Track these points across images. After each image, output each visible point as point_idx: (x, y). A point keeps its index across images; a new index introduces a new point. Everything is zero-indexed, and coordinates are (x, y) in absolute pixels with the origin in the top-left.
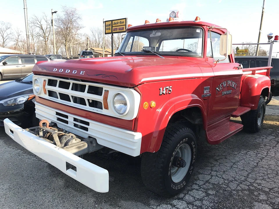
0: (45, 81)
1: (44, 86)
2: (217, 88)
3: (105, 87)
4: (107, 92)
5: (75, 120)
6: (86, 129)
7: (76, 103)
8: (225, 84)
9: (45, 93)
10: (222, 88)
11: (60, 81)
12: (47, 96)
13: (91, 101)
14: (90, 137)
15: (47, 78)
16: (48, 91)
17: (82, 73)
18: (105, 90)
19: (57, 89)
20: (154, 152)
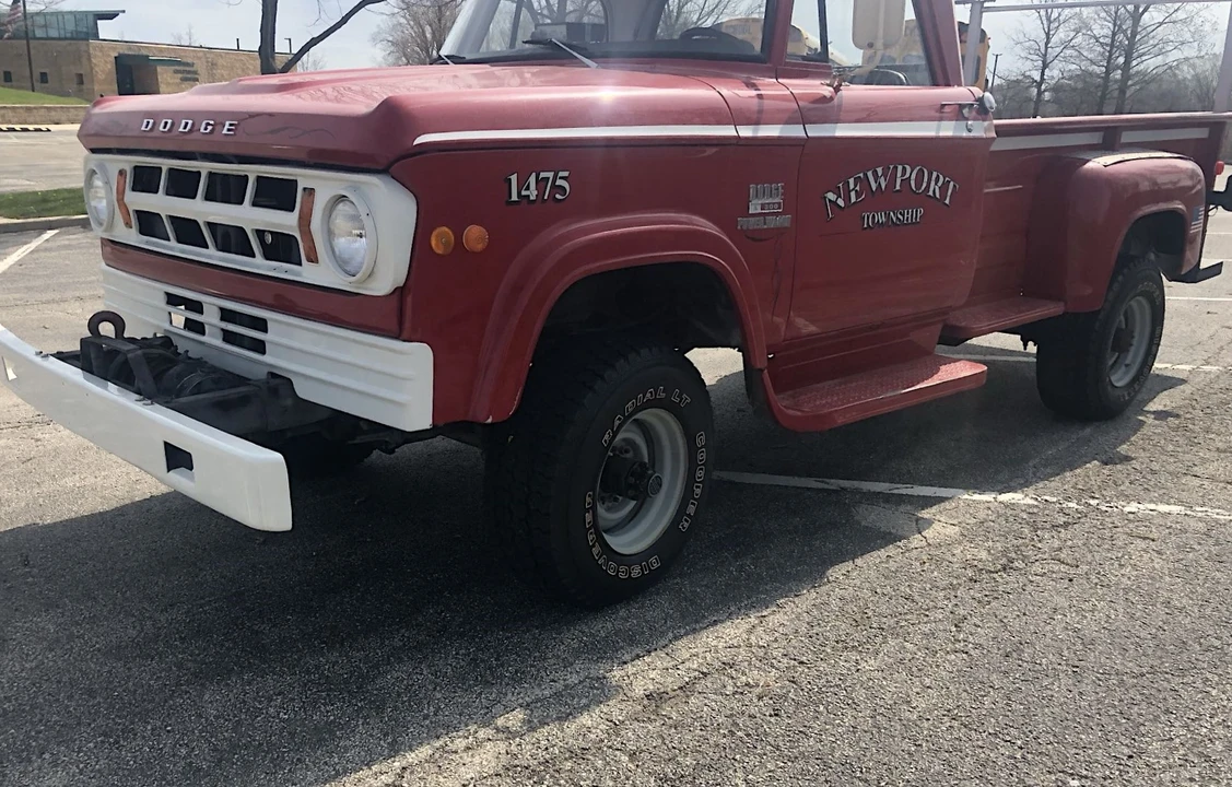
0: (122, 173)
1: (121, 193)
2: (831, 196)
3: (305, 178)
4: (310, 192)
5: (226, 315)
6: (260, 347)
7: (229, 252)
8: (882, 180)
9: (128, 225)
10: (858, 195)
11: (171, 170)
12: (132, 237)
13: (269, 239)
14: (273, 375)
15: (128, 162)
16: (137, 212)
17: (229, 130)
18: (305, 189)
19: (161, 203)
20: (490, 421)
